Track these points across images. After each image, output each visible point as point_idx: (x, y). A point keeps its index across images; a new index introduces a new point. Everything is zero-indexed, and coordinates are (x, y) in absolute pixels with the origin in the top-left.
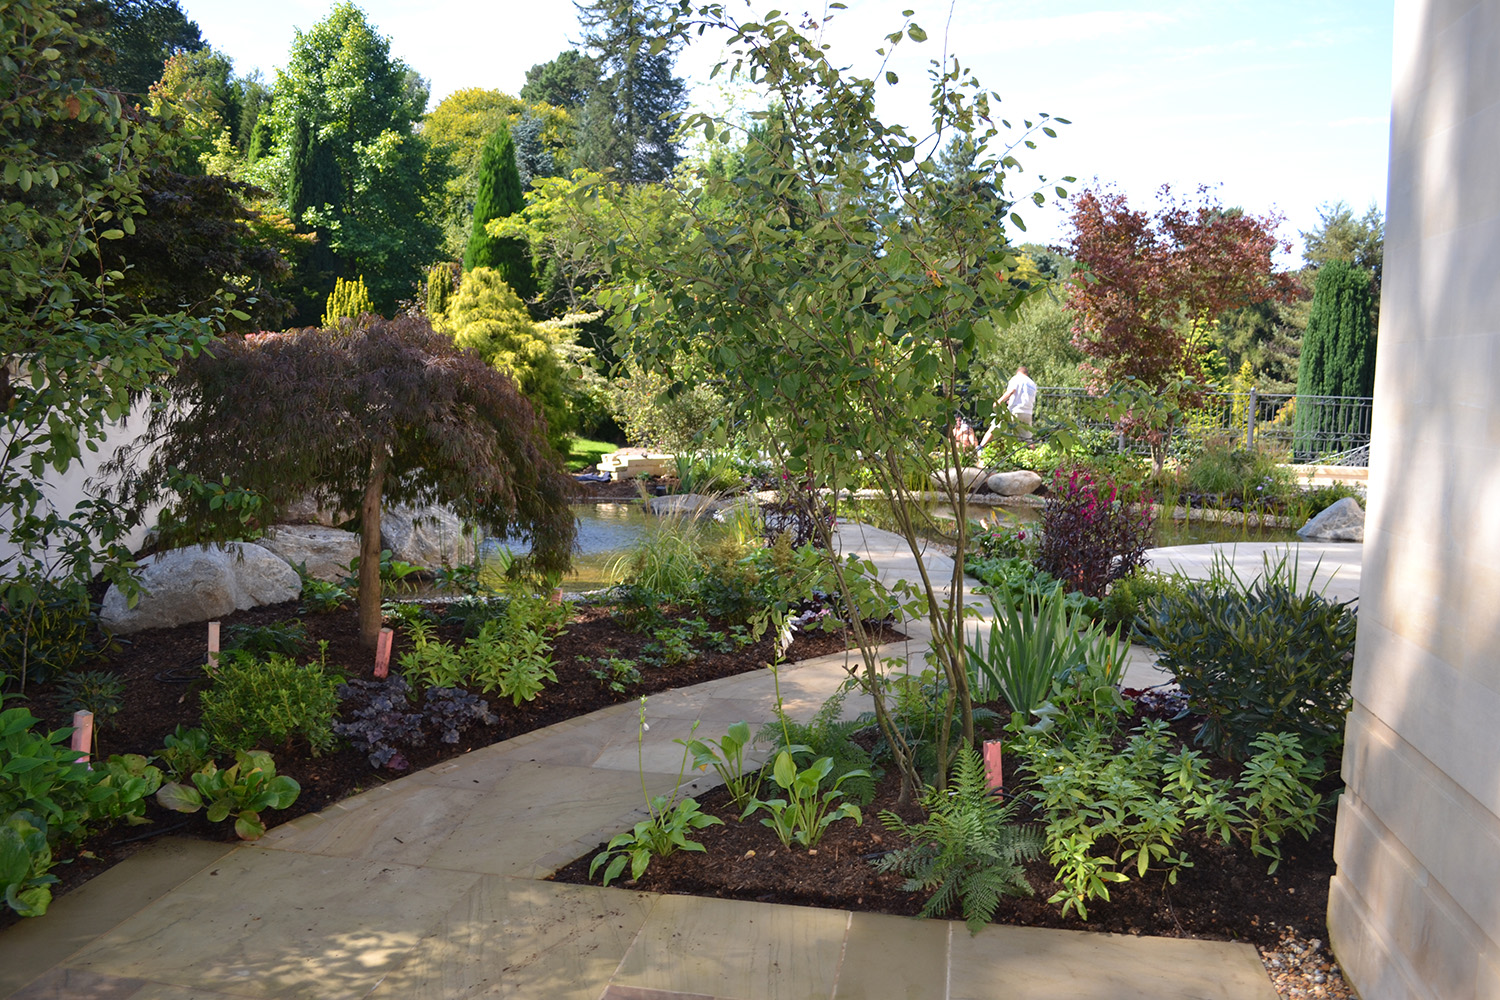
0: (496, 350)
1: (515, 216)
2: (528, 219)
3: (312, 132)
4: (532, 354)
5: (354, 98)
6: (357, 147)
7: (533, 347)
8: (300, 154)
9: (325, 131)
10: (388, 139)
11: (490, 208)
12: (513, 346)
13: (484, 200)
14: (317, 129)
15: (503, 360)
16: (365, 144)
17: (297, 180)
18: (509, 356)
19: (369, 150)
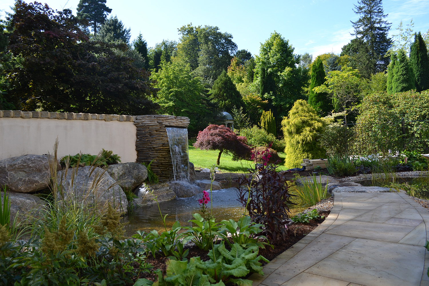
0: (304, 127)
1: (322, 85)
2: (327, 85)
3: (266, 71)
4: (316, 128)
5: (277, 59)
6: (279, 73)
7: (317, 125)
8: (263, 78)
9: (269, 70)
10: (288, 69)
11: (315, 84)
12: (310, 125)
13: (313, 82)
14: (267, 70)
15: (306, 130)
16: (281, 72)
17: (262, 86)
18: (308, 129)
19: (282, 74)
